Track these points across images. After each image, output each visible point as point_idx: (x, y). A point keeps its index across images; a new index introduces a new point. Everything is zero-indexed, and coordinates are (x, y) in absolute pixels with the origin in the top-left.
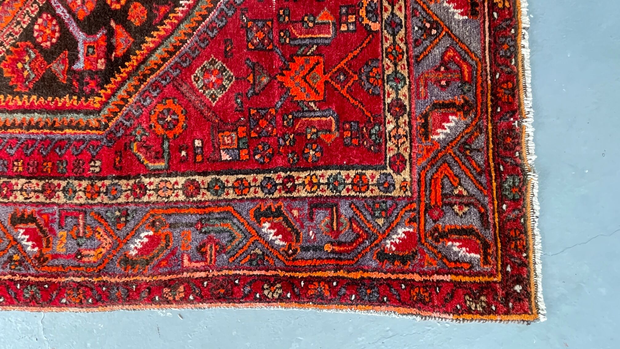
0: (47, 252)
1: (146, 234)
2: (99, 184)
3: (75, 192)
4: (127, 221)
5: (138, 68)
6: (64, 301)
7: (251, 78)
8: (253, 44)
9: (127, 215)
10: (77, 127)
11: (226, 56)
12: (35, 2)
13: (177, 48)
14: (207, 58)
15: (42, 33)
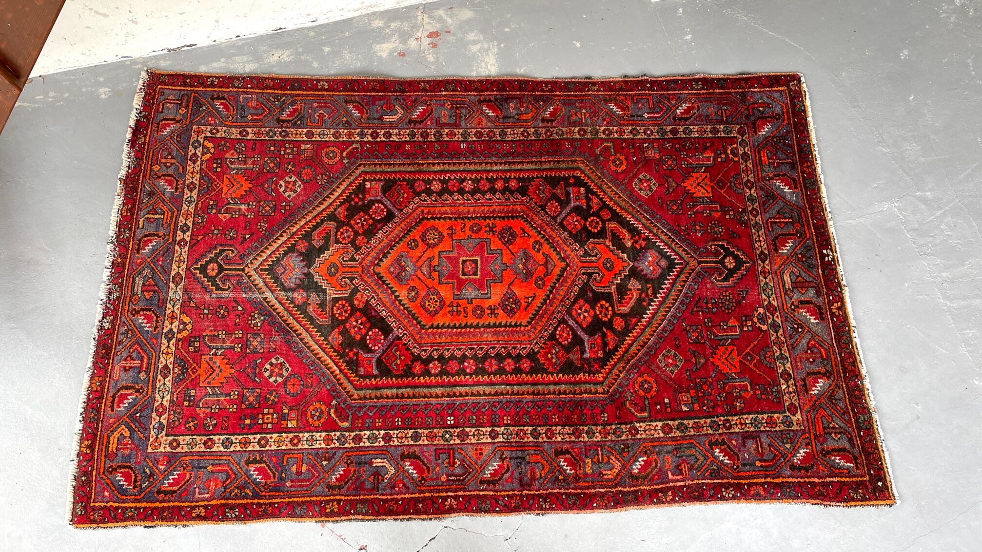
0: (580, 472)
1: (642, 459)
2: (609, 428)
3: (594, 433)
4: (629, 451)
5: (623, 355)
6: (595, 505)
7: (693, 360)
8: (692, 340)
9: (629, 447)
10: (590, 392)
11: (676, 348)
12: (555, 317)
13: (645, 343)
14: (665, 349)
15: (561, 336)
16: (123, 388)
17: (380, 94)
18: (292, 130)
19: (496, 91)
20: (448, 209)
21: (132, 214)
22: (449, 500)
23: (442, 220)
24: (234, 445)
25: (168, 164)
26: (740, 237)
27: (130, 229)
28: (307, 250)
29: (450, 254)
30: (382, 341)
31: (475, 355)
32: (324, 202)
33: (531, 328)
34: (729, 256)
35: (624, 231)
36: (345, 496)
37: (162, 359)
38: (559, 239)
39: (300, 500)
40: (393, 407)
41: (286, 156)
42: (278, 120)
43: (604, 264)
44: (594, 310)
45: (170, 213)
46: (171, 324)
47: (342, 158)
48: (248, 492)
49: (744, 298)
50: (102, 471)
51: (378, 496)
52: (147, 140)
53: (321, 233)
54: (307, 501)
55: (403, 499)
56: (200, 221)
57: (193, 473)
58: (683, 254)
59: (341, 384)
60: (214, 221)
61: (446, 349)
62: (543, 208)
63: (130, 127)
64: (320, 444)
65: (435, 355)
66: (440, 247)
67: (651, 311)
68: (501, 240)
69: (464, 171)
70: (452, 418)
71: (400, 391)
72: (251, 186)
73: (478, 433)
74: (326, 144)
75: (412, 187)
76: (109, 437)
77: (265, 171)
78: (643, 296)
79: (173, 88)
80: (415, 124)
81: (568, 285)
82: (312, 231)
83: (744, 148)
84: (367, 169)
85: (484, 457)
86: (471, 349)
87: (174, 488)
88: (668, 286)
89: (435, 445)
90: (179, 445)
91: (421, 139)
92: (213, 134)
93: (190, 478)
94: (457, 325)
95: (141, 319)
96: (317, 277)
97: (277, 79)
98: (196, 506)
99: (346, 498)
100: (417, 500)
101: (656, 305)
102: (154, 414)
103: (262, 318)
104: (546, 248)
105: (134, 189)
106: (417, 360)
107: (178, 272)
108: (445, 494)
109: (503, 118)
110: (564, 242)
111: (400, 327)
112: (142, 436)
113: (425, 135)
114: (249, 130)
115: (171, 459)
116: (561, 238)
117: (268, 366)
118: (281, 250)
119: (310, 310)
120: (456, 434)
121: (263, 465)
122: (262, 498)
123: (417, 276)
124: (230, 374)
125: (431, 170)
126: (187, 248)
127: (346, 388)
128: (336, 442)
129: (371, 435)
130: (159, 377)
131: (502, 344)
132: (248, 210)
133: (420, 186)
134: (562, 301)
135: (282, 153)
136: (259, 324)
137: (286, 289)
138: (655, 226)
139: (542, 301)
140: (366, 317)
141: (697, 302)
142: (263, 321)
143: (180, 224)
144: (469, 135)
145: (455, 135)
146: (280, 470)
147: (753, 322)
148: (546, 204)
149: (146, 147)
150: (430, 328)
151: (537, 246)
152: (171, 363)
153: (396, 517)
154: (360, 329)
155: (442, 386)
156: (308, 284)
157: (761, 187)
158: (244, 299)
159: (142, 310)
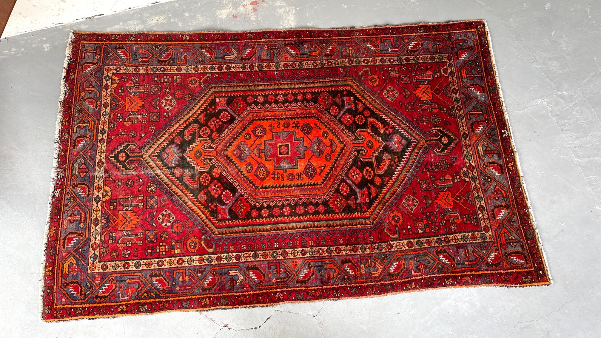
0: (358, 273)
1: (395, 263)
2: (374, 245)
3: (365, 249)
4: (387, 259)
5: (381, 200)
6: (368, 293)
7: (425, 201)
8: (423, 189)
9: (387, 257)
10: (362, 224)
11: (414, 194)
12: (338, 179)
13: (395, 192)
14: (407, 195)
15: (342, 190)
16: (70, 233)
17: (222, 42)
18: (168, 67)
19: (295, 37)
20: (269, 114)
21: (69, 124)
22: (278, 294)
23: (265, 121)
24: (142, 266)
25: (90, 91)
26: (450, 124)
27: (68, 134)
28: (181, 143)
29: (272, 142)
30: (232, 198)
31: (290, 204)
32: (190, 112)
33: (324, 186)
34: (444, 136)
35: (379, 123)
36: (213, 294)
37: (93, 214)
38: (338, 129)
39: (185, 298)
40: (240, 238)
41: (165, 84)
42: (159, 61)
43: (367, 144)
44: (362, 173)
45: (93, 122)
46: (98, 192)
47: (200, 84)
48: (152, 294)
49: (454, 162)
50: (60, 285)
51: (233, 293)
52: (76, 76)
53: (189, 131)
54: (190, 299)
55: (249, 295)
56: (113, 127)
57: (117, 284)
58: (416, 136)
59: (207, 226)
60: (121, 126)
61: (271, 201)
62: (328, 110)
63: (65, 69)
64: (196, 263)
65: (265, 205)
66: (265, 138)
67: (398, 172)
68: (303, 132)
69: (278, 89)
70: (277, 243)
71: (244, 228)
72: (143, 103)
73: (294, 252)
74: (190, 75)
75: (245, 100)
76: (63, 265)
77: (152, 93)
78: (392, 163)
79: (90, 42)
80: (245, 61)
81: (345, 158)
82: (184, 131)
83: (451, 68)
84: (216, 90)
85: (298, 267)
86: (287, 200)
87: (106, 294)
88: (407, 156)
89: (267, 260)
90: (107, 267)
91: (249, 70)
92: (118, 71)
93: (116, 287)
94: (278, 186)
95: (79, 190)
96: (188, 160)
97: (157, 35)
98: (120, 305)
99: (214, 296)
100: (258, 295)
101: (400, 168)
102: (91, 249)
103: (155, 186)
104: (331, 135)
105: (69, 108)
106: (254, 209)
107: (101, 160)
108: (275, 290)
109: (301, 54)
110: (342, 131)
111: (242, 189)
112: (84, 263)
113: (252, 67)
114: (141, 68)
115: (103, 276)
116: (340, 129)
117: (160, 216)
118: (165, 143)
119: (185, 180)
120: (280, 253)
121: (161, 278)
122: (161, 298)
123: (251, 156)
124: (137, 222)
125: (257, 89)
126: (105, 144)
127: (210, 228)
128: (206, 261)
129: (228, 256)
130: (92, 225)
131: (306, 196)
132: (143, 118)
133: (250, 100)
134: (342, 168)
135: (162, 81)
136: (154, 190)
137: (169, 168)
138: (398, 119)
139: (330, 169)
140: (220, 183)
141: (426, 165)
142: (156, 188)
143: (100, 129)
144: (280, 66)
145: (271, 66)
146: (172, 280)
147: (460, 177)
148: (330, 108)
149: (76, 81)
150: (261, 188)
151: (325, 135)
152: (99, 217)
153: (246, 306)
154: (217, 191)
155: (270, 224)
156: (183, 164)
157: (462, 92)
158: (143, 175)
159: (79, 184)
